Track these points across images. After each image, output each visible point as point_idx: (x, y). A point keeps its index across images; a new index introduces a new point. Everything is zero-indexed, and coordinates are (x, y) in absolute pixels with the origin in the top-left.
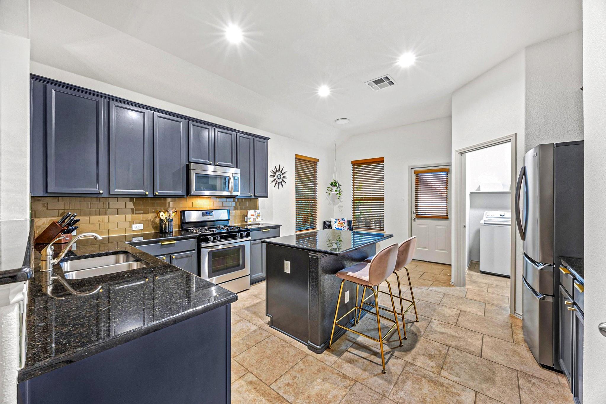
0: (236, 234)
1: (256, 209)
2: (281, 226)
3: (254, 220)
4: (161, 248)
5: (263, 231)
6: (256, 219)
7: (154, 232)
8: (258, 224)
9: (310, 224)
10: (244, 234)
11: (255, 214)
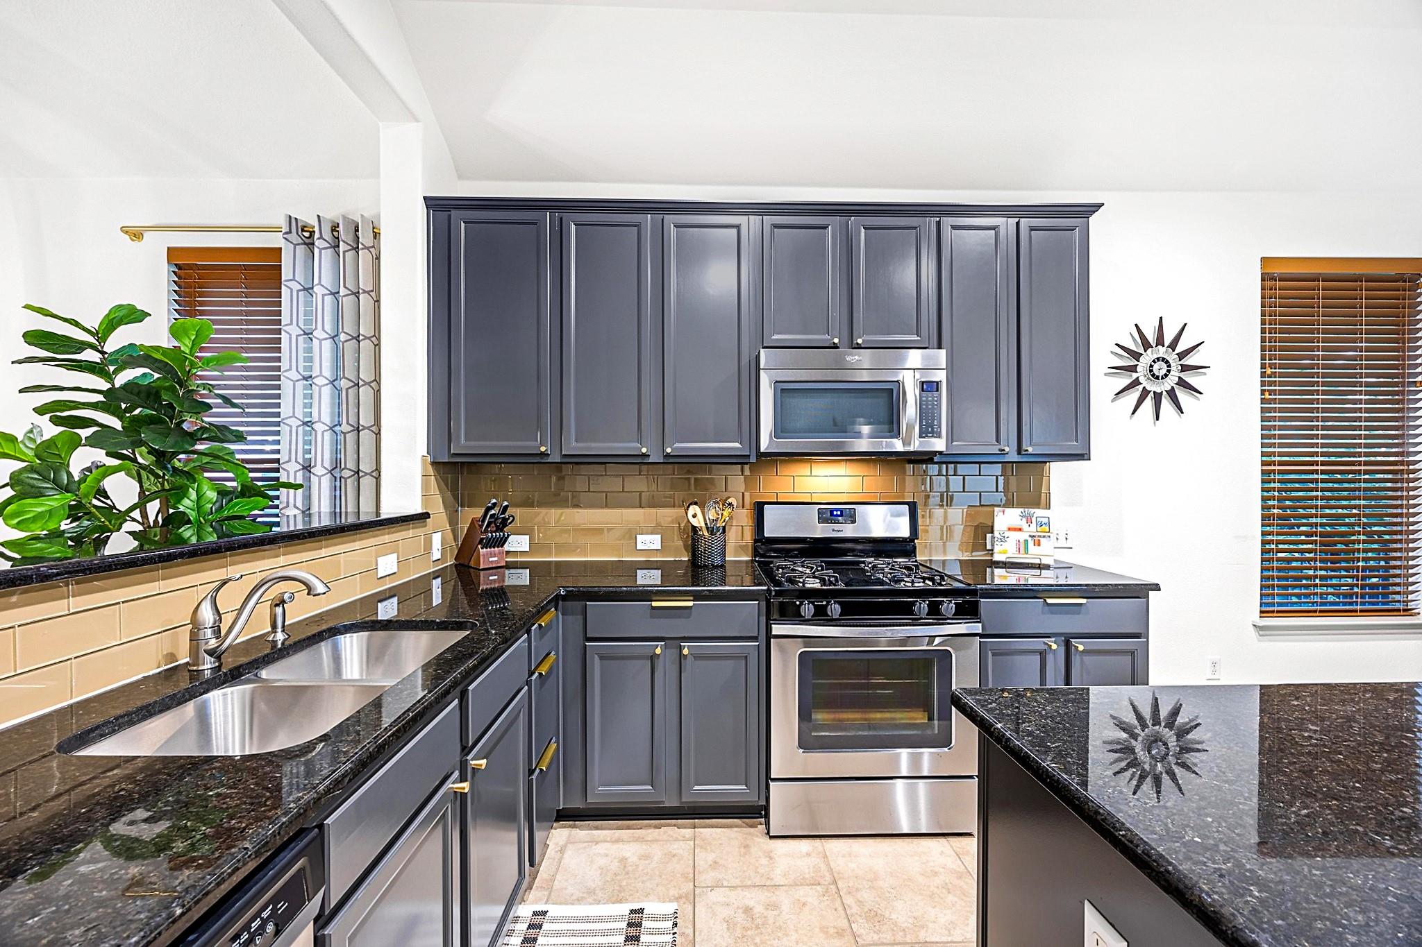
0: (913, 603)
1: (1036, 504)
2: (1157, 587)
3: (1023, 547)
4: (652, 617)
5: (1049, 601)
6: (1031, 543)
7: (687, 559)
8: (1040, 567)
9: (1364, 578)
10: (949, 606)
11: (1025, 527)
